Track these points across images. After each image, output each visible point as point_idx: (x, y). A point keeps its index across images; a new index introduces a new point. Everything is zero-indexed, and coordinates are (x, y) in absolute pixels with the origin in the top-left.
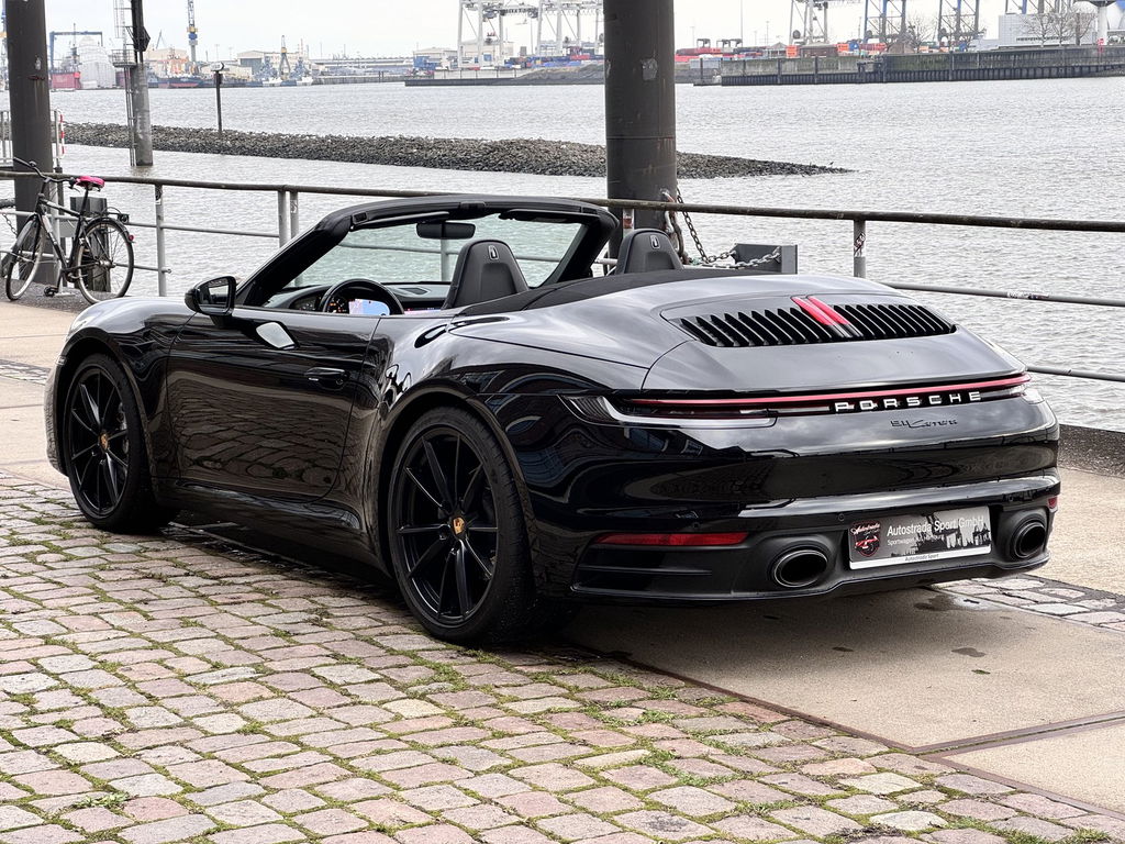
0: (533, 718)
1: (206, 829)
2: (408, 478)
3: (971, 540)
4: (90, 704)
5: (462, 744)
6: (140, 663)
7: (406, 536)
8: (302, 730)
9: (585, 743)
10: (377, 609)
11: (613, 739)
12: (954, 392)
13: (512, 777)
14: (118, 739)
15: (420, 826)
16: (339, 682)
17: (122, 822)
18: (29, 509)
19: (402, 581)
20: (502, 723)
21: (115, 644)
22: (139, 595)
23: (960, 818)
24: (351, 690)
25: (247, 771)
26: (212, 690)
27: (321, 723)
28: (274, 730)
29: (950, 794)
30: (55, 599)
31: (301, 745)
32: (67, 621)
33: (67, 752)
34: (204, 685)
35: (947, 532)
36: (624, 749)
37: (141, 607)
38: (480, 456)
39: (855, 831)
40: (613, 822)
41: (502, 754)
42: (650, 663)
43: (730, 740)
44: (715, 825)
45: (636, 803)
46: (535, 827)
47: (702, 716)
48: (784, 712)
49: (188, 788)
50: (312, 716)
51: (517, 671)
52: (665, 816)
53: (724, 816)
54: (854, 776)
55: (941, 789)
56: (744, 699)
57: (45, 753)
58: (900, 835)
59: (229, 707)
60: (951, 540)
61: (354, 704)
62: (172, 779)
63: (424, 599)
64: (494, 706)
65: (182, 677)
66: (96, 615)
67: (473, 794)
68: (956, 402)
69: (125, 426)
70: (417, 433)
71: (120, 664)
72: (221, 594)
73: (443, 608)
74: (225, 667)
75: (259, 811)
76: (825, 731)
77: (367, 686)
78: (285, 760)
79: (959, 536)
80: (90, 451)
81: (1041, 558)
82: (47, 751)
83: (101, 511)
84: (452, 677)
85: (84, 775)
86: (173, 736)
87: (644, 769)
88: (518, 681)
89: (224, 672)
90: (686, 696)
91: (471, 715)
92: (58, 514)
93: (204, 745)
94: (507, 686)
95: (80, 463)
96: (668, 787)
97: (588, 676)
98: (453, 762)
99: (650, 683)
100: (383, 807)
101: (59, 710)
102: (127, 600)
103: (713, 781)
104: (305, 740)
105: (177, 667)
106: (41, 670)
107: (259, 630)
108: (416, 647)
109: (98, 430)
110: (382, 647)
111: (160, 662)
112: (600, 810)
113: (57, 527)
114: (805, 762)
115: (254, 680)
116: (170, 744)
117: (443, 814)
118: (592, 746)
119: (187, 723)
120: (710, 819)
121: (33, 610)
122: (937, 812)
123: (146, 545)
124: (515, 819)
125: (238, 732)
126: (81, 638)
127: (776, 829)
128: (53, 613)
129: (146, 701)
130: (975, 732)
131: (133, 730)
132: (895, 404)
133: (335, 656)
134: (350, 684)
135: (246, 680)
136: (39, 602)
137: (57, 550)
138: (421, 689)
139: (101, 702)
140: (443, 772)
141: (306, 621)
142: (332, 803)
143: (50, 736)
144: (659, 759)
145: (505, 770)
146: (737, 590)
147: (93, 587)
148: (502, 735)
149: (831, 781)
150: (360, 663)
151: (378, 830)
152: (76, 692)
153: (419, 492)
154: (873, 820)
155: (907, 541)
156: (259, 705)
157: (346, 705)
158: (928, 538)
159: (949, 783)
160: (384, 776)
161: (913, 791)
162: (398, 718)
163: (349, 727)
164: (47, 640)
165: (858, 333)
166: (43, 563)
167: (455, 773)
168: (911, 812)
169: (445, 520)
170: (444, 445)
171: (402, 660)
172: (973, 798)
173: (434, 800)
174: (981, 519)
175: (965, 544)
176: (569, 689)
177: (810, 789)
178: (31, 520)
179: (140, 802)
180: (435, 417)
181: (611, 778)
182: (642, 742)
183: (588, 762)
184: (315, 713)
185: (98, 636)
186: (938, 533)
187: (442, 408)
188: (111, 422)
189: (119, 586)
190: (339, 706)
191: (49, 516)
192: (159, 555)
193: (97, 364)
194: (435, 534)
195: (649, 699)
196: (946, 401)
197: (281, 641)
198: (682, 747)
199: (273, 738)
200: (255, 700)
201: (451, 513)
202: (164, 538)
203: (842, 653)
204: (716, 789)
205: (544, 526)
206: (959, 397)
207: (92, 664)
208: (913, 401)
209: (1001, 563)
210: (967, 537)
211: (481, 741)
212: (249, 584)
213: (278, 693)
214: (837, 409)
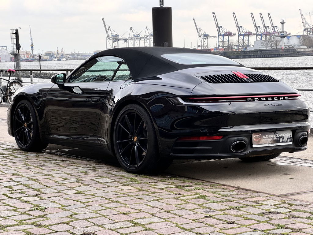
0: (163, 189)
1: (71, 214)
2: (120, 126)
3: (287, 140)
4: (29, 188)
5: (143, 195)
6: (43, 179)
7: (119, 143)
8: (94, 193)
9: (179, 194)
10: (110, 167)
11: (187, 193)
12: (281, 97)
13: (160, 202)
14: (39, 196)
15: (135, 213)
16: (103, 182)
17: (45, 213)
18: (2, 147)
19: (118, 157)
20: (154, 190)
21: (34, 175)
22: (39, 164)
23: (296, 210)
24: (106, 184)
25: (80, 202)
26: (65, 184)
27: (99, 191)
28: (86, 193)
29: (291, 205)
30: (14, 166)
31: (95, 196)
32: (19, 170)
33: (25, 199)
34: (63, 183)
35: (280, 138)
36: (192, 195)
37: (40, 167)
38: (142, 117)
39: (266, 213)
40: (193, 211)
41: (156, 197)
42: (193, 177)
43: (222, 193)
44: (224, 211)
45: (199, 207)
46: (170, 212)
47: (212, 188)
48: (236, 188)
49: (63, 206)
50: (96, 190)
51: (155, 179)
52: (209, 210)
53: (226, 209)
54: (261, 201)
55: (288, 204)
56: (223, 185)
57: (18, 199)
58: (280, 213)
59: (71, 188)
60: (281, 140)
61: (108, 187)
62: (58, 204)
63: (126, 163)
64: (150, 187)
65: (56, 182)
66: (27, 169)
67: (149, 206)
68: (282, 100)
69: (32, 120)
70: (123, 112)
71: (37, 179)
72: (63, 164)
73: (131, 164)
74: (68, 179)
75: (86, 210)
76: (250, 192)
77: (111, 183)
78: (91, 199)
79: (283, 139)
80: (21, 128)
81: (305, 147)
82: (19, 199)
83: (24, 146)
84: (136, 181)
85: (31, 204)
86: (56, 195)
87: (199, 199)
88: (155, 182)
89: (68, 180)
90: (206, 184)
91: (144, 189)
92: (11, 148)
93: (66, 197)
94: (153, 182)
95: (18, 132)
96: (208, 203)
97: (176, 180)
98: (141, 199)
99: (194, 181)
100: (123, 209)
101: (21, 190)
102: (36, 165)
103: (220, 202)
104: (96, 195)
105: (54, 180)
106: (13, 181)
107: (76, 171)
108: (124, 174)
109: (24, 122)
110: (113, 175)
111: (48, 179)
112: (188, 208)
113: (12, 151)
114: (246, 198)
115: (77, 182)
116: (55, 196)
117: (142, 210)
118: (182, 195)
119: (59, 192)
120: (222, 210)
121: (8, 168)
122: (289, 208)
123: (38, 154)
124: (164, 211)
125: (75, 193)
126: (24, 174)
127: (242, 212)
128: (14, 169)
129: (46, 187)
130: (294, 191)
131: (43, 193)
132: (265, 99)
133: (100, 177)
134: (106, 183)
135: (75, 182)
136: (10, 166)
137: (12, 156)
138: (127, 183)
139: (33, 187)
140: (139, 201)
141: (89, 170)
142: (108, 208)
143: (19, 195)
144: (203, 197)
145: (158, 200)
146: (220, 153)
147: (25, 163)
148: (155, 193)
149: (256, 202)
150: (108, 178)
151: (123, 214)
152: (24, 185)
153: (123, 130)
154: (270, 210)
155: (269, 140)
156: (80, 187)
157: (106, 187)
158: (275, 139)
159: (290, 202)
160: (122, 202)
161: (280, 204)
162: (122, 190)
163: (108, 192)
164: (14, 175)
165: (252, 80)
166: (9, 158)
167: (142, 201)
168: (281, 208)
169: (131, 138)
170: (131, 115)
171: (120, 177)
172: (298, 205)
173: (139, 207)
174: (289, 134)
175: (285, 141)
176: (171, 183)
177: (250, 204)
178: (4, 149)
179: (49, 209)
180: (128, 107)
181: (190, 201)
182: (196, 194)
183: (182, 198)
184: (97, 189)
185: (29, 173)
186: (277, 138)
187: (130, 105)
188: (27, 119)
189: (32, 163)
190: (104, 188)
191: (8, 148)
192: (43, 156)
193: (24, 102)
194: (128, 142)
195: (195, 185)
196: (279, 99)
197: (83, 174)
198: (208, 195)
199: (86, 195)
200: (79, 186)
201: (133, 135)
202: (42, 153)
203: (249, 175)
204: (222, 203)
205: (162, 139)
206: (282, 98)
207: (28, 179)
208: (270, 99)
209: (295, 147)
211: (149, 194)
212: (71, 162)
213: (85, 185)
214: (248, 100)
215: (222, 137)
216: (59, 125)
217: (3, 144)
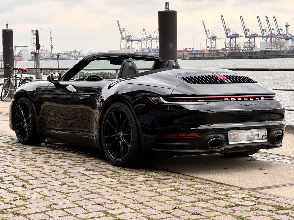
0: (142, 182)
1: (50, 204)
2: (107, 122)
3: (262, 137)
4: (19, 179)
5: (122, 187)
6: (33, 171)
7: (106, 138)
8: (78, 184)
9: (156, 187)
10: (99, 160)
11: (164, 186)
12: (257, 97)
13: (136, 194)
14: (26, 186)
15: (110, 204)
16: (88, 174)
17: (26, 203)
18: (4, 140)
19: (105, 150)
20: (132, 182)
21: (26, 167)
22: (33, 157)
23: (261, 203)
24: (91, 176)
25: (62, 193)
26: (53, 176)
27: (82, 183)
28: (69, 184)
29: (258, 198)
30: (10, 158)
31: (77, 187)
32: (13, 162)
33: (12, 189)
34: (51, 175)
35: (255, 135)
36: (167, 188)
37: (34, 159)
38: (127, 115)
39: (232, 205)
40: (164, 203)
41: (133, 189)
42: (174, 171)
43: (196, 186)
44: (193, 204)
45: (170, 199)
46: (142, 204)
47: (188, 182)
48: (211, 181)
49: (45, 196)
50: (80, 181)
51: (137, 172)
52: (179, 202)
53: (195, 202)
54: (231, 194)
55: (255, 197)
56: (200, 179)
57: (6, 189)
58: (245, 206)
59: (57, 180)
60: (256, 137)
61: (92, 179)
62: (41, 194)
63: (112, 156)
64: (130, 179)
65: (44, 174)
66: (21, 161)
67: (125, 197)
68: (257, 100)
69: (30, 116)
70: (110, 109)
71: (27, 171)
72: (56, 157)
73: (117, 157)
74: (56, 171)
75: (65, 201)
76: (222, 185)
77: (95, 175)
78: (72, 190)
79: (258, 136)
80: (21, 123)
81: (281, 144)
82: (7, 189)
83: (23, 139)
84: (119, 173)
85: (16, 194)
86: (41, 186)
87: (173, 192)
88: (137, 174)
89: (56, 172)
90: (184, 178)
91: (124, 181)
92: (12, 141)
93: (50, 188)
94: (134, 175)
95: (18, 127)
96: (179, 196)
97: (156, 173)
98: (119, 190)
99: (175, 175)
100: (100, 200)
101: (10, 180)
102: (30, 158)
103: (192, 194)
104: (78, 186)
105: (43, 171)
106: (6, 172)
107: (66, 164)
108: (109, 167)
109: (23, 117)
110: (100, 167)
111: (39, 170)
112: (160, 200)
113: (12, 144)
114: (218, 191)
115: (64, 174)
116: (40, 187)
117: (117, 201)
118: (158, 187)
119: (46, 183)
120: (191, 202)
121: (4, 160)
122: (255, 201)
123: (35, 147)
124: (137, 202)
125: (60, 185)
126: (17, 166)
127: (210, 205)
128: (9, 161)
129: (35, 178)
130: (264, 185)
131: (30, 184)
132: (241, 99)
133: (87, 169)
134: (91, 175)
135: (62, 174)
136: (6, 159)
137: (11, 148)
138: (110, 176)
139: (22, 179)
140: (117, 192)
141: (79, 162)
142: (86, 199)
143: (8, 186)
144: (177, 190)
145: (134, 192)
146: (197, 149)
147: (21, 156)
148: (133, 185)
149: (225, 195)
150: (94, 170)
151: (98, 205)
152: (15, 177)
153: (110, 125)
154: (236, 203)
155: (244, 137)
156: (66, 179)
157: (90, 179)
158: (250, 137)
159: (258, 196)
160: (100, 193)
161: (248, 197)
162: (104, 182)
163: (90, 183)
164: (8, 166)
165: (230, 81)
166: (8, 151)
167: (120, 193)
168: (247, 202)
169: (117, 134)
170: (117, 112)
171: (105, 170)
172: (265, 199)
173: (114, 198)
174: (264, 132)
175: (260, 139)
176: (151, 176)
177: (219, 196)
178: (5, 142)
179: (32, 199)
180: (114, 105)
181: (163, 194)
182: (172, 186)
183: (157, 190)
184: (81, 181)
185: (21, 165)
186: (253, 135)
187: (116, 103)
188: (27, 115)
189: (28, 155)
190: (88, 179)
191: (9, 142)
192: (39, 149)
193: (23, 99)
194: (114, 137)
195: (173, 178)
196: (255, 99)
197: (72, 166)
198: (182, 188)
199: (69, 186)
200: (64, 178)
201: (119, 131)
202: (41, 146)
203: (226, 169)
204: (193, 196)
205: (144, 135)
206: (258, 98)
207: (19, 171)
208: (246, 99)
209: (270, 144)
210: (261, 137)
211: (127, 186)
212: (63, 155)
213: (70, 177)
214: (225, 100)
215: (199, 134)
216: (57, 120)
217: (6, 137)
